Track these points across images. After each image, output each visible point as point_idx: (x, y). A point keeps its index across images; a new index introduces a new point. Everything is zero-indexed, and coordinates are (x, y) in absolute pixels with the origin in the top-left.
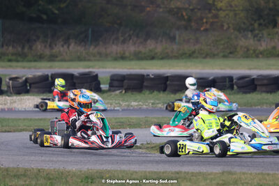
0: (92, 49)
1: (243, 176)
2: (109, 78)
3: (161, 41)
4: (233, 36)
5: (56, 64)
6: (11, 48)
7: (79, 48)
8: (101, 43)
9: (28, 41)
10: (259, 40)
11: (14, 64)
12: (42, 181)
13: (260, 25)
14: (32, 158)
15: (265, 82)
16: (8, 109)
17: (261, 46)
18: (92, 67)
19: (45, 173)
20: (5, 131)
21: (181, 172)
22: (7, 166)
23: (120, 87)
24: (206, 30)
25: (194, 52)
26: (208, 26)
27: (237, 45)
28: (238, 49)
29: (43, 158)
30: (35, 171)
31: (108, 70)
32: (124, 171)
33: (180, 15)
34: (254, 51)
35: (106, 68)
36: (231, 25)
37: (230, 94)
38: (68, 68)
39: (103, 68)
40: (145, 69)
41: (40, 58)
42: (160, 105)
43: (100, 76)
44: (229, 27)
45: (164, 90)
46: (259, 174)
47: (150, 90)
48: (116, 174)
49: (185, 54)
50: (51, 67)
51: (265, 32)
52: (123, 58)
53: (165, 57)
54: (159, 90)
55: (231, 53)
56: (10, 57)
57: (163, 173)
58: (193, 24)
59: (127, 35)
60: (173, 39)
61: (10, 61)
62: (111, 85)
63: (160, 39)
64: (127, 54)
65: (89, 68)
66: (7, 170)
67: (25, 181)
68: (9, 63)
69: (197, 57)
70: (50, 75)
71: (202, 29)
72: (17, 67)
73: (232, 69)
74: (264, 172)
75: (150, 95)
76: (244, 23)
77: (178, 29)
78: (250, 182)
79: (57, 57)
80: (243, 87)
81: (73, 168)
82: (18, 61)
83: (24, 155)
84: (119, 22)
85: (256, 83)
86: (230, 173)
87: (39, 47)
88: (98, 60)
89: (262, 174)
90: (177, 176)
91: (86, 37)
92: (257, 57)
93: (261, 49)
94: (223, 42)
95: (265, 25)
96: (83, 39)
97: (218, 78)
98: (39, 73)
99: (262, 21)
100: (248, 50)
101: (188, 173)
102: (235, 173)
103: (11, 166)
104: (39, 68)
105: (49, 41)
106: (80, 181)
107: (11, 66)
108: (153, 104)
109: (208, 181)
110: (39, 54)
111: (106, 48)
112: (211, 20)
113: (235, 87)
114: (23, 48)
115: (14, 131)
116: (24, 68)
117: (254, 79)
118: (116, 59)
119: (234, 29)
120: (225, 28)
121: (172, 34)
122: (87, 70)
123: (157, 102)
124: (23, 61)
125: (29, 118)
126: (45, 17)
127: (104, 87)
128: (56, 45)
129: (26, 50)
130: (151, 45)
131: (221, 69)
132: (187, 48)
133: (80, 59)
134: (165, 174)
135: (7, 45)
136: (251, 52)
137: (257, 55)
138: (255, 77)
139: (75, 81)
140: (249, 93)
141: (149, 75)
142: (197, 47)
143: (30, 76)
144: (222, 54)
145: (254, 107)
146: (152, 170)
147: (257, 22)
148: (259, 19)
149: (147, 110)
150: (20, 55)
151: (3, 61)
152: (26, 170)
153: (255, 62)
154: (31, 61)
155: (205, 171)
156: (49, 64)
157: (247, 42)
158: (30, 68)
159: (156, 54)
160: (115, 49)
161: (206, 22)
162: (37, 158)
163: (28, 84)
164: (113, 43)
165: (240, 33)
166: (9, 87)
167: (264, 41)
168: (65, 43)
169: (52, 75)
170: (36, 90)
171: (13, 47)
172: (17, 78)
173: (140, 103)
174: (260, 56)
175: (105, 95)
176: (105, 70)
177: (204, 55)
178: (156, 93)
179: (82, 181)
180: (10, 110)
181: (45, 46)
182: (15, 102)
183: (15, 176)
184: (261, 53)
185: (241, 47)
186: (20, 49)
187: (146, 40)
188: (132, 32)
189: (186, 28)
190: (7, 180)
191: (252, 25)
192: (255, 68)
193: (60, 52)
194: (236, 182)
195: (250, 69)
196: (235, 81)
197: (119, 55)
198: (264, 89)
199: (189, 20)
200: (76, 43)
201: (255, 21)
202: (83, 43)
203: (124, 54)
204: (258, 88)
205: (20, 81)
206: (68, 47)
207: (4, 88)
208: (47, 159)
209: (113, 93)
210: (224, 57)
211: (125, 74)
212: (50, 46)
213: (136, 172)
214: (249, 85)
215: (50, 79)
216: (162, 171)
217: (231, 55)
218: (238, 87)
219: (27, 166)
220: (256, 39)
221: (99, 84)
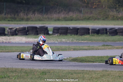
0: (45, 16)
1: (112, 72)
2: (52, 29)
3: (76, 13)
4: (107, 11)
5: (29, 22)
6: (9, 15)
7: (39, 15)
8: (49, 13)
9: (17, 12)
10: (119, 12)
11: (10, 22)
12: (23, 74)
13: (119, 6)
14: (19, 64)
15: (121, 31)
16: (8, 42)
17: (120, 15)
18: (45, 24)
19: (25, 70)
20: (7, 52)
21: (84, 70)
22: (8, 67)
23: (58, 33)
24: (95, 8)
25: (90, 18)
26: (96, 6)
27: (109, 14)
28: (109, 16)
29: (24, 64)
30: (20, 69)
31: (52, 25)
32: (59, 70)
33: (84, 1)
34: (117, 17)
35: (51, 24)
36: (106, 6)
37: (106, 36)
38: (34, 24)
39: (50, 24)
40: (68, 25)
41: (22, 20)
42: (75, 41)
43: (48, 28)
44: (105, 7)
45: (77, 34)
46: (119, 71)
47: (70, 34)
48: (56, 71)
49: (86, 18)
50: (27, 24)
51: (121, 9)
52: (58, 20)
53: (77, 19)
54: (75, 34)
55: (106, 18)
56: (9, 19)
57: (76, 71)
58: (89, 5)
59: (60, 10)
60: (81, 12)
61: (9, 21)
62: (53, 32)
63: (75, 11)
64: (60, 18)
65: (44, 24)
66: (8, 69)
67: (16, 74)
68: (9, 22)
69: (91, 20)
70: (26, 27)
71: (93, 7)
72: (12, 23)
73: (107, 25)
74: (121, 70)
75: (71, 36)
76: (112, 5)
77: (83, 7)
78: (115, 75)
79: (29, 19)
80: (112, 33)
81: (37, 68)
82: (12, 21)
83: (15, 62)
84: (57, 4)
85: (117, 31)
86: (106, 71)
87: (22, 15)
88: (48, 21)
89: (120, 71)
90: (83, 72)
91: (42, 10)
92: (118, 20)
93: (120, 16)
94: (102, 13)
95: (121, 6)
96: (41, 11)
97: (100, 29)
98: (22, 26)
99: (120, 4)
100: (114, 17)
101: (87, 71)
102: (108, 71)
103: (10, 67)
104: (22, 24)
105: (26, 12)
106: (40, 74)
107: (9, 23)
108: (72, 40)
109: (96, 74)
110: (21, 18)
111: (51, 16)
112: (97, 4)
113: (108, 33)
114: (15, 15)
115: (11, 52)
116: (15, 24)
117: (116, 30)
118: (55, 20)
119: (107, 8)
120: (104, 7)
121: (80, 10)
122: (43, 25)
123: (74, 39)
124: (14, 21)
125: (17, 46)
126: (24, 2)
127: (50, 32)
128: (29, 14)
129: (16, 16)
130: (71, 14)
131: (102, 25)
132: (87, 16)
133: (40, 20)
134: (77, 71)
135: (7, 14)
136: (115, 17)
137: (118, 19)
138: (117, 29)
139: (38, 30)
140: (114, 35)
141: (70, 28)
142: (91, 15)
143: (18, 28)
144: (102, 19)
145: (116, 42)
146: (71, 69)
147: (118, 4)
148: (119, 3)
149: (69, 43)
150: (13, 18)
151: (6, 21)
152: (16, 69)
153: (117, 22)
154: (18, 21)
155: (95, 70)
156: (26, 22)
157: (113, 13)
158: (18, 24)
159: (73, 18)
160: (55, 16)
161: (95, 5)
162: (21, 64)
163: (17, 31)
164: (54, 13)
165: (110, 9)
166: (8, 32)
167: (121, 13)
168: (33, 13)
169: (27, 27)
170: (20, 34)
171: (10, 14)
172: (12, 28)
173: (66, 40)
174: (119, 19)
175: (51, 36)
176: (51, 25)
177: (94, 19)
178: (73, 35)
179: (41, 74)
180: (9, 43)
181: (24, 15)
182: (11, 39)
183: (11, 71)
184: (120, 18)
185: (111, 15)
186: (13, 16)
187: (69, 12)
188: (62, 9)
189: (86, 7)
190: (8, 73)
191: (115, 5)
192: (117, 25)
193: (31, 17)
194: (108, 75)
195: (115, 25)
196: (108, 30)
197: (57, 19)
198: (121, 34)
199: (88, 3)
200: (38, 13)
201: (117, 4)
202: (41, 13)
203: (59, 18)
204: (118, 33)
205: (14, 30)
206: (35, 15)
207: (6, 33)
208: (26, 64)
209: (54, 35)
210: (103, 20)
211: (59, 27)
212: (27, 14)
213: (65, 70)
214: (114, 32)
215: (26, 29)
216: (76, 69)
217: (106, 19)
218: (109, 33)
219: (17, 67)
220: (117, 12)
221: (48, 31)
